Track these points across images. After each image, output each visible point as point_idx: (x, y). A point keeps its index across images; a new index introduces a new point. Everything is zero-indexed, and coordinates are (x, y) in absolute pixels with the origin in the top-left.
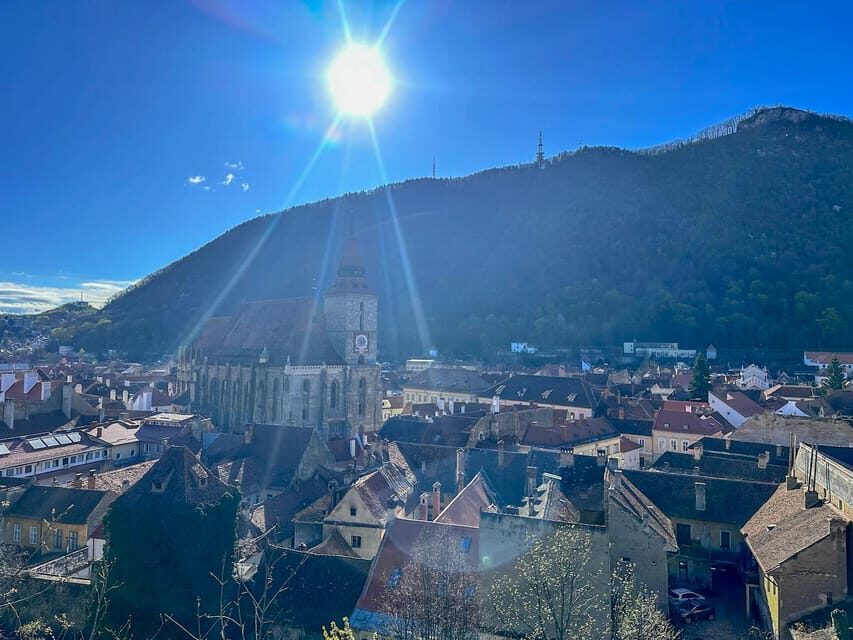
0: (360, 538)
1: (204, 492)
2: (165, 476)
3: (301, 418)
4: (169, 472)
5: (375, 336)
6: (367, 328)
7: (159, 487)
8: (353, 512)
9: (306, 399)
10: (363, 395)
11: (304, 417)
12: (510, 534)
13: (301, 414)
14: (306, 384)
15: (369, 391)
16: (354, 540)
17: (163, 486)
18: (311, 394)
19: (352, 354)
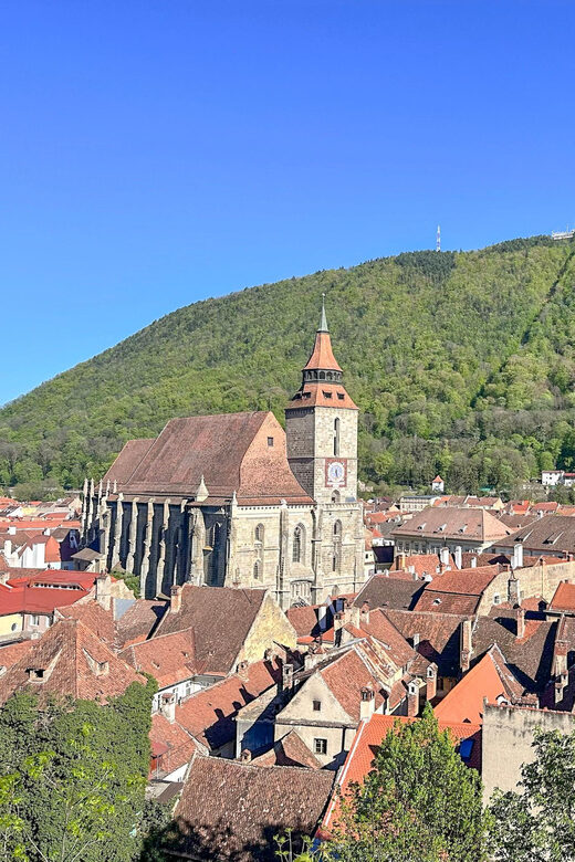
0: (325, 741)
1: (103, 681)
2: (48, 660)
3: (252, 576)
4: (54, 654)
5: (355, 463)
6: (343, 454)
7: (40, 674)
8: (317, 706)
9: (260, 549)
10: (338, 544)
11: (256, 576)
12: (524, 733)
13: (252, 570)
14: (259, 530)
15: (347, 540)
16: (318, 745)
17: (47, 674)
18: (266, 544)
19: (323, 489)
